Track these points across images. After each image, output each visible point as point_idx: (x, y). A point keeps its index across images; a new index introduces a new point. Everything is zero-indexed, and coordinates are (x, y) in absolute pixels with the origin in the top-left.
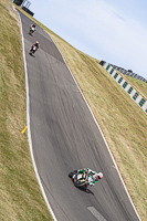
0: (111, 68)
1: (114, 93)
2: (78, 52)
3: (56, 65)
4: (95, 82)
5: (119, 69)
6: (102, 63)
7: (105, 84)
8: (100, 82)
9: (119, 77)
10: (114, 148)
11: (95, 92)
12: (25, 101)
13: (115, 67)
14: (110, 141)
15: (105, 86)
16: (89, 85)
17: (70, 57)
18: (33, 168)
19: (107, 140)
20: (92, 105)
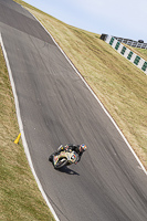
0: (116, 41)
1: (125, 73)
2: (70, 28)
3: (45, 49)
4: (98, 62)
5: (126, 41)
6: (103, 37)
7: (111, 64)
8: (104, 62)
9: (128, 51)
10: (136, 144)
11: (99, 76)
12: (12, 101)
13: (120, 40)
14: (129, 135)
15: (112, 66)
16: (90, 68)
17: (62, 36)
18: (36, 186)
19: (125, 136)
20: (100, 94)
